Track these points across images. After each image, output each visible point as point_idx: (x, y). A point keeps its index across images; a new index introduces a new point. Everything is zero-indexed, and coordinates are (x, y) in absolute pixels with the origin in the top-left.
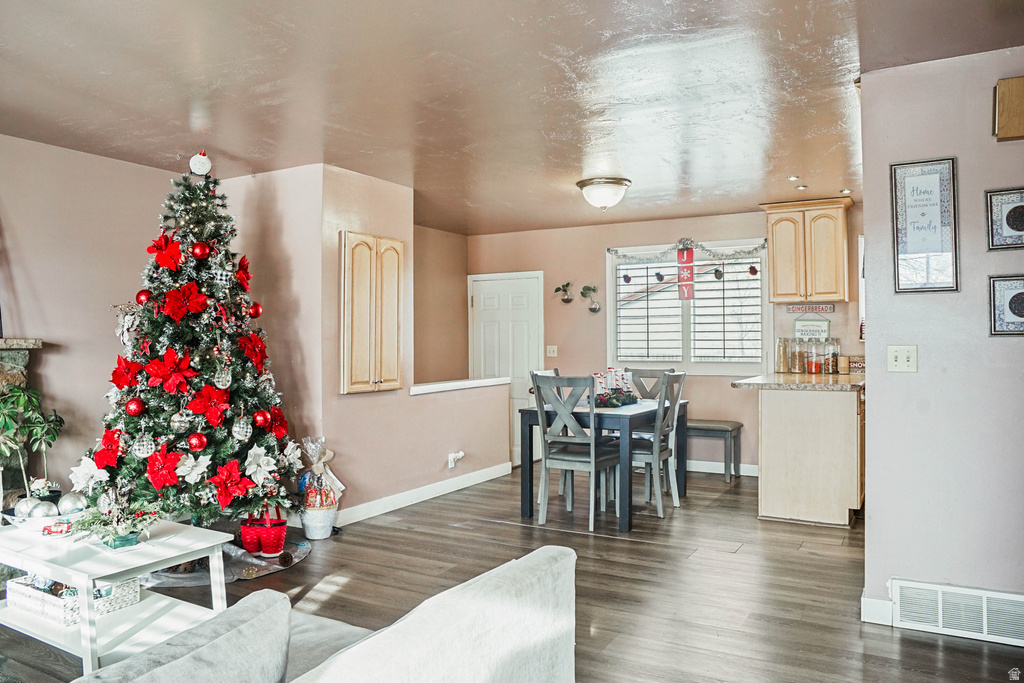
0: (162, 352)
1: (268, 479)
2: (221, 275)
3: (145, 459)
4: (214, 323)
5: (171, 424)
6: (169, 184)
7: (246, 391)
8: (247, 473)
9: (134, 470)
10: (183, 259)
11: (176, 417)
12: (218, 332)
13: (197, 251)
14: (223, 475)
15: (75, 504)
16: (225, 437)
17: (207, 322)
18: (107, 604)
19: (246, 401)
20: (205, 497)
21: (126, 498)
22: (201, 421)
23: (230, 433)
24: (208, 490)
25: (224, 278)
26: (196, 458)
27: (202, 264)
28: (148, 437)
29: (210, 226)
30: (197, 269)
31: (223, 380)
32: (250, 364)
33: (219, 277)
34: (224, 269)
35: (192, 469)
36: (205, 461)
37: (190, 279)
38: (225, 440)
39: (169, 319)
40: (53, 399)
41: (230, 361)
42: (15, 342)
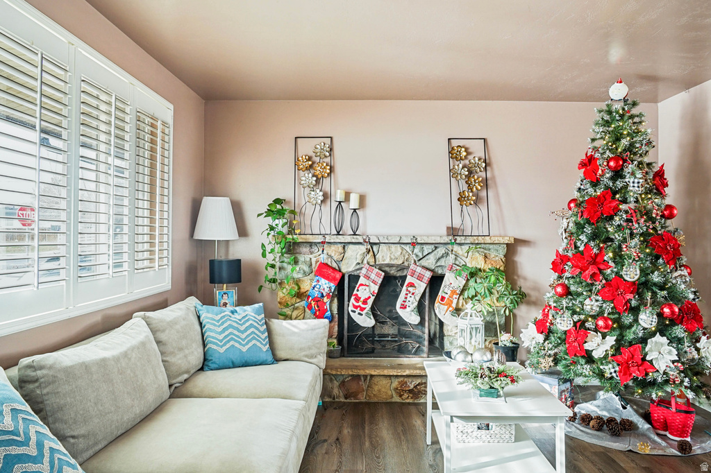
0: (582, 248)
1: (670, 367)
2: (633, 182)
3: (566, 331)
4: (624, 224)
5: (585, 307)
6: (592, 112)
7: (655, 284)
8: (648, 358)
9: (559, 338)
10: (600, 172)
11: (587, 301)
12: (628, 231)
13: (612, 164)
14: (625, 355)
15: (482, 356)
16: (630, 323)
17: (619, 223)
18: (488, 436)
19: (654, 294)
20: (608, 371)
21: (552, 359)
22: (608, 307)
23: (636, 321)
24: (610, 366)
25: (636, 185)
26: (604, 337)
27: (618, 174)
28: (568, 314)
29: (625, 142)
30: (614, 179)
31: (631, 274)
32: (661, 261)
33: (632, 185)
34: (635, 177)
35: (599, 345)
36: (611, 340)
37: (607, 187)
38: (630, 326)
39: (588, 222)
40: (525, 279)
41: (639, 257)
42: (496, 238)
